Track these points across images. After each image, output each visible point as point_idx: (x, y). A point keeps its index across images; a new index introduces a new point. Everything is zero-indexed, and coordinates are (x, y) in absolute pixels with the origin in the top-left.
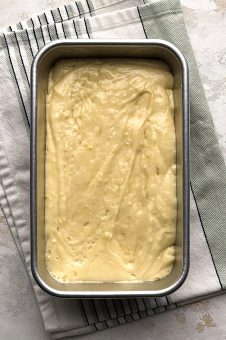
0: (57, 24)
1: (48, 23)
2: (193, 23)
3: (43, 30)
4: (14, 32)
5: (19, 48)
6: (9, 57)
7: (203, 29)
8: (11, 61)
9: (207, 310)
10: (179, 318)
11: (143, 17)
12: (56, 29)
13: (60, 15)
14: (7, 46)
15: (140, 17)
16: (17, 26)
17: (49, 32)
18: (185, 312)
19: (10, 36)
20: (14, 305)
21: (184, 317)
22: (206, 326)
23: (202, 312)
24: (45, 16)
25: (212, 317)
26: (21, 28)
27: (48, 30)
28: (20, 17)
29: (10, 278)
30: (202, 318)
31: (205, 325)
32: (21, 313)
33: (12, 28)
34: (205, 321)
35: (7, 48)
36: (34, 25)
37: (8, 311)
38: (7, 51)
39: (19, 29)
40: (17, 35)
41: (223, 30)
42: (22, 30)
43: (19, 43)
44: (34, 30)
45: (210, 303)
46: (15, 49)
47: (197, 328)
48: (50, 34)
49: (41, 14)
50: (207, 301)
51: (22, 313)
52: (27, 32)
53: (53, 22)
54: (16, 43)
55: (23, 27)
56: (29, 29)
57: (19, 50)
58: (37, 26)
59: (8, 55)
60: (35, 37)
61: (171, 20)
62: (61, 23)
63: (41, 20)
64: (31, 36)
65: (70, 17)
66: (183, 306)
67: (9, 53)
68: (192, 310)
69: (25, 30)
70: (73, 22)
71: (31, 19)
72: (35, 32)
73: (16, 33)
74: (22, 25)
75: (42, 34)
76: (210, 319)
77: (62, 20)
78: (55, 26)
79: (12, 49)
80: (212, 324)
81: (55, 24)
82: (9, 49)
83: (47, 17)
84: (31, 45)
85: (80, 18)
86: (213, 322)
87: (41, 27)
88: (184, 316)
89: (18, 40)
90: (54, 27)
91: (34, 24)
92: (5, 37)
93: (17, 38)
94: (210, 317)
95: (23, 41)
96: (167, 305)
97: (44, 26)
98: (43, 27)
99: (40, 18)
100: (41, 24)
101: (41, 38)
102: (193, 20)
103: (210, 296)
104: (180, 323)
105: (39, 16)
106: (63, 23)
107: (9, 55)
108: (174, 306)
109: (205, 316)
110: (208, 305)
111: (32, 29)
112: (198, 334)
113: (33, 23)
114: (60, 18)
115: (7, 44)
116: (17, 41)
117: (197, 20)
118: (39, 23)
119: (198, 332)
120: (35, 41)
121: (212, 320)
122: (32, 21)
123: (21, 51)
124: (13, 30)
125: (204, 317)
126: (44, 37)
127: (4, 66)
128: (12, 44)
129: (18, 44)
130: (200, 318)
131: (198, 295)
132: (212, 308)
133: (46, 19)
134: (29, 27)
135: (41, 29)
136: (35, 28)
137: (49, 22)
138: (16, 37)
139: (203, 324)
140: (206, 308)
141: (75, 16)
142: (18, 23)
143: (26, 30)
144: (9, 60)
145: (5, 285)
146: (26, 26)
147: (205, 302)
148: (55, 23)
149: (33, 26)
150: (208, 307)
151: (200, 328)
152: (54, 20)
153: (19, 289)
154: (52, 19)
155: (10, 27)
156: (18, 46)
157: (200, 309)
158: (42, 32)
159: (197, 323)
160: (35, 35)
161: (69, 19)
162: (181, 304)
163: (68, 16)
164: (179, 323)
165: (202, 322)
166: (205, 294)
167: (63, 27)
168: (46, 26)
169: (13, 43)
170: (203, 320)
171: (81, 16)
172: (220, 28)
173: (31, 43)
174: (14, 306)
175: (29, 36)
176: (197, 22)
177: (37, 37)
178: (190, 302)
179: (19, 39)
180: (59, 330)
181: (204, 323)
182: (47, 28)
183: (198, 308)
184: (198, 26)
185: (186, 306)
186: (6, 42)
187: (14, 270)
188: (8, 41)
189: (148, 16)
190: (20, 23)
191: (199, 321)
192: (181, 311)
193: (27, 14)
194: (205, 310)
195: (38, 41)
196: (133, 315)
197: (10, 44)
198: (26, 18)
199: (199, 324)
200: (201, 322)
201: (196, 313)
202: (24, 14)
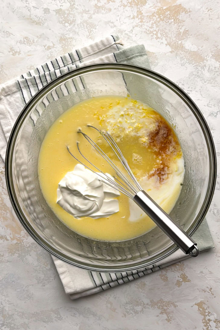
0: (56, 71)
1: (49, 71)
2: (155, 63)
3: (46, 76)
4: (26, 79)
5: (30, 90)
6: (23, 97)
7: (163, 66)
8: (25, 100)
9: (183, 270)
10: (163, 278)
11: (118, 60)
12: (56, 74)
13: (58, 64)
14: (21, 90)
15: (116, 60)
16: (27, 74)
17: (51, 77)
18: (166, 272)
19: (23, 82)
20: (42, 278)
21: (166, 277)
22: (183, 282)
23: (179, 272)
24: (47, 66)
25: (187, 275)
26: (30, 75)
27: (50, 75)
28: (29, 69)
29: (37, 259)
30: (180, 276)
31: (182, 281)
32: (47, 284)
33: (23, 76)
34: (182, 278)
35: (21, 91)
36: (39, 73)
37: (38, 283)
38: (21, 93)
39: (29, 77)
40: (27, 81)
41: (177, 66)
42: (31, 77)
43: (30, 86)
44: (40, 76)
45: (185, 265)
46: (27, 91)
47: (176, 284)
48: (52, 78)
49: (44, 64)
50: (182, 263)
51: (48, 283)
52: (35, 78)
53: (53, 70)
54: (28, 86)
55: (31, 75)
56: (37, 76)
57: (30, 91)
58: (42, 73)
59: (22, 96)
60: (41, 81)
61: (139, 61)
62: (59, 70)
63: (44, 69)
64: (38, 81)
65: (65, 65)
66: (165, 268)
67: (23, 94)
68: (172, 271)
69: (33, 77)
70: (67, 68)
71: (37, 68)
72: (41, 77)
73: (27, 79)
74: (31, 73)
75: (46, 79)
76: (186, 277)
77: (60, 67)
78: (55, 72)
79: (25, 92)
80: (187, 280)
81: (55, 71)
82: (23, 92)
83: (49, 66)
84: (39, 88)
85: (73, 65)
86: (188, 278)
87: (45, 74)
88: (166, 276)
89: (28, 84)
90: (54, 73)
91: (40, 72)
92: (19, 83)
93: (28, 83)
94: (185, 275)
95: (33, 84)
96: (153, 268)
97: (47, 73)
98: (46, 73)
99: (43, 67)
100: (44, 71)
101: (45, 82)
102: (155, 60)
103: (183, 259)
104: (164, 281)
105: (43, 66)
106: (61, 69)
107: (23, 95)
108: (158, 268)
109: (182, 275)
110: (183, 266)
111: (39, 75)
112: (178, 288)
113: (39, 71)
114: (58, 66)
115: (21, 88)
116: (28, 85)
117: (158, 60)
118: (43, 70)
119: (178, 287)
120: (41, 84)
121: (187, 277)
122: (38, 70)
123: (31, 92)
124: (24, 77)
125: (181, 275)
126: (48, 81)
127: (20, 104)
128: (25, 88)
129: (29, 87)
130: (178, 277)
131: (175, 259)
132: (186, 268)
133: (48, 67)
134: (36, 74)
135: (45, 75)
136: (40, 75)
137: (50, 69)
138: (27, 82)
139: (181, 281)
140: (182, 268)
141: (69, 63)
142: (28, 72)
143: (34, 77)
144: (23, 99)
145: (34, 264)
146: (34, 74)
147: (180, 264)
148: (55, 69)
149: (38, 73)
150: (183, 268)
151: (179, 284)
152: (54, 68)
153: (45, 266)
154: (53, 67)
155: (22, 75)
156: (29, 88)
157: (178, 270)
158: (46, 77)
159: (176, 280)
160: (41, 80)
161: (65, 66)
162: (163, 266)
163: (64, 64)
164: (163, 281)
165: (180, 279)
166: (180, 258)
167: (60, 72)
168: (48, 73)
169: (25, 87)
170: (180, 278)
171: (73, 63)
172: (175, 64)
173: (38, 86)
174: (42, 279)
175: (37, 81)
176: (158, 62)
177: (42, 81)
178: (169, 264)
179: (29, 83)
180: (76, 292)
181: (181, 280)
182: (49, 74)
183: (176, 270)
184: (159, 64)
185: (167, 268)
186: (20, 86)
187: (40, 253)
188: (22, 86)
189: (122, 59)
190: (29, 72)
191: (177, 278)
192: (164, 272)
193: (33, 66)
194: (182, 270)
195: (43, 84)
196: (128, 277)
197: (23, 87)
198: (33, 69)
199: (177, 281)
200: (179, 279)
201: (175, 273)
202: (31, 66)
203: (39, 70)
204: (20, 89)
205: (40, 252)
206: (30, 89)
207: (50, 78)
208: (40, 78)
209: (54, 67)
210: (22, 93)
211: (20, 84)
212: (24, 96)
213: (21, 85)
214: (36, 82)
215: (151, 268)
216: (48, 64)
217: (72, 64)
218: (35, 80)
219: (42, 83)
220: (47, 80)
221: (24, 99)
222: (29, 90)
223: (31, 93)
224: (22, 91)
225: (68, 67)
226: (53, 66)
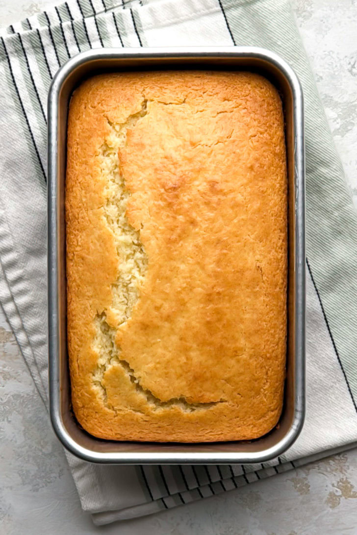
0: (86, 20)
1: (72, 19)
2: (305, 11)
3: (64, 30)
4: (18, 34)
5: (27, 59)
6: (12, 74)
7: (322, 21)
8: (14, 81)
9: (344, 472)
10: (298, 486)
11: (225, 4)
12: (85, 27)
13: (91, 5)
14: (8, 57)
15: (220, 4)
16: (23, 24)
17: (74, 33)
18: (307, 475)
19: (11, 41)
20: (33, 473)
21: (306, 484)
22: (343, 497)
23: (335, 475)
24: (68, 7)
25: (352, 482)
26: (29, 27)
27: (73, 29)
28: (26, 11)
29: (24, 431)
30: (336, 485)
31: (341, 496)
32: (43, 487)
33: (14, 27)
34: (341, 490)
35: (7, 60)
36: (49, 22)
37: (24, 484)
38: (8, 65)
39: (26, 30)
40: (22, 39)
41: (354, 21)
42: (32, 31)
43: (27, 51)
44: (50, 30)
45: (349, 460)
46: (21, 61)
47: (328, 502)
48: (77, 35)
49: (60, 3)
50: (343, 457)
51: (46, 485)
52: (39, 34)
53: (81, 17)
54: (22, 51)
55: (32, 26)
56: (43, 29)
57: (27, 63)
58: (55, 23)
59: (9, 71)
60: (53, 42)
61: (270, 8)
62: (93, 18)
63: (60, 14)
64: (46, 40)
65: (107, 8)
66: (305, 465)
67: (10, 67)
68: (320, 473)
69: (36, 31)
70: (112, 15)
71: (45, 13)
72: (52, 32)
73: (21, 34)
74: (31, 23)
75: (64, 36)
76: (349, 485)
77: (95, 12)
78: (84, 23)
79: (15, 61)
80: (352, 493)
81: (83, 20)
82: (11, 62)
83: (71, 9)
84: (46, 55)
85: (124, 8)
86: (353, 490)
87: (61, 25)
88: (306, 482)
89: (24, 46)
90: (82, 24)
91: (50, 20)
92: (3, 42)
93: (23, 43)
94: (349, 483)
95: (33, 47)
96: (278, 465)
97: (66, 24)
98: (64, 25)
99: (59, 10)
100: (60, 20)
101: (62, 43)
102: (306, 6)
103: (346, 449)
104: (301, 494)
105: (58, 8)
106: (97, 17)
107: (11, 70)
108: (290, 467)
109: (341, 482)
110: (345, 463)
111: (47, 28)
112: (331, 510)
113: (48, 19)
114: (92, 9)
115: (7, 54)
116: (23, 49)
117: (312, 6)
118: (58, 18)
119: (331, 507)
120: (53, 47)
121: (352, 487)
122: (46, 16)
123: (30, 64)
124: (15, 31)
125: (338, 482)
126: (67, 41)
127: (3, 89)
128: (16, 54)
129: (25, 52)
130: (333, 485)
131: (327, 448)
132: (351, 468)
133: (69, 11)
134: (42, 25)
135: (62, 28)
136: (51, 27)
137: (73, 16)
138: (21, 41)
139: (337, 494)
140: (342, 468)
141: (115, 5)
142: (24, 19)
143: (38, 30)
144: (11, 78)
145: (16, 442)
146: (37, 25)
147: (339, 458)
148: (84, 17)
149: (48, 24)
150: (344, 466)
151: (333, 500)
152: (82, 13)
153: (40, 448)
154: (79, 11)
155: (11, 26)
156: (25, 56)
157: (333, 470)
158: (63, 32)
159: (328, 492)
160: (52, 38)
161: (106, 11)
162: (301, 463)
163: (105, 6)
164: (299, 493)
165: (337, 491)
166: (339, 445)
167: (96, 23)
168: (70, 23)
169: (16, 51)
170: (337, 488)
171: (126, 5)
172: (349, 18)
173: (46, 51)
174: (33, 476)
175: (43, 40)
176: (312, 9)
177: (55, 40)
178: (314, 459)
179: (26, 45)
180: (105, 510)
181: (340, 493)
182: (71, 27)
183: (329, 469)
184: (313, 16)
185: (310, 466)
186: (5, 50)
187: (30, 418)
188: (9, 49)
189: (234, 3)
190: (27, 19)
191: (331, 489)
192: (302, 474)
193: (37, 5)
194: (341, 472)
195: (56, 47)
197: (11, 53)
198: (35, 12)
199: (332, 495)
200: (335, 491)
201: (326, 477)
202: (32, 6)
203: (49, 17)
204: (6, 56)
205: (30, 415)
206: (28, 57)
207: (73, 35)
208: (51, 34)
209: (83, 11)
210: (10, 64)
211: (6, 44)
212: (13, 72)
213: (7, 48)
214: (41, 42)
215: (275, 465)
216: (69, 5)
217: (122, 7)
218: (40, 38)
219: (54, 45)
220: (65, 40)
221: (13, 77)
222: (25, 60)
223: (28, 66)
224: (9, 61)
225: (113, 13)
226: (81, 9)
